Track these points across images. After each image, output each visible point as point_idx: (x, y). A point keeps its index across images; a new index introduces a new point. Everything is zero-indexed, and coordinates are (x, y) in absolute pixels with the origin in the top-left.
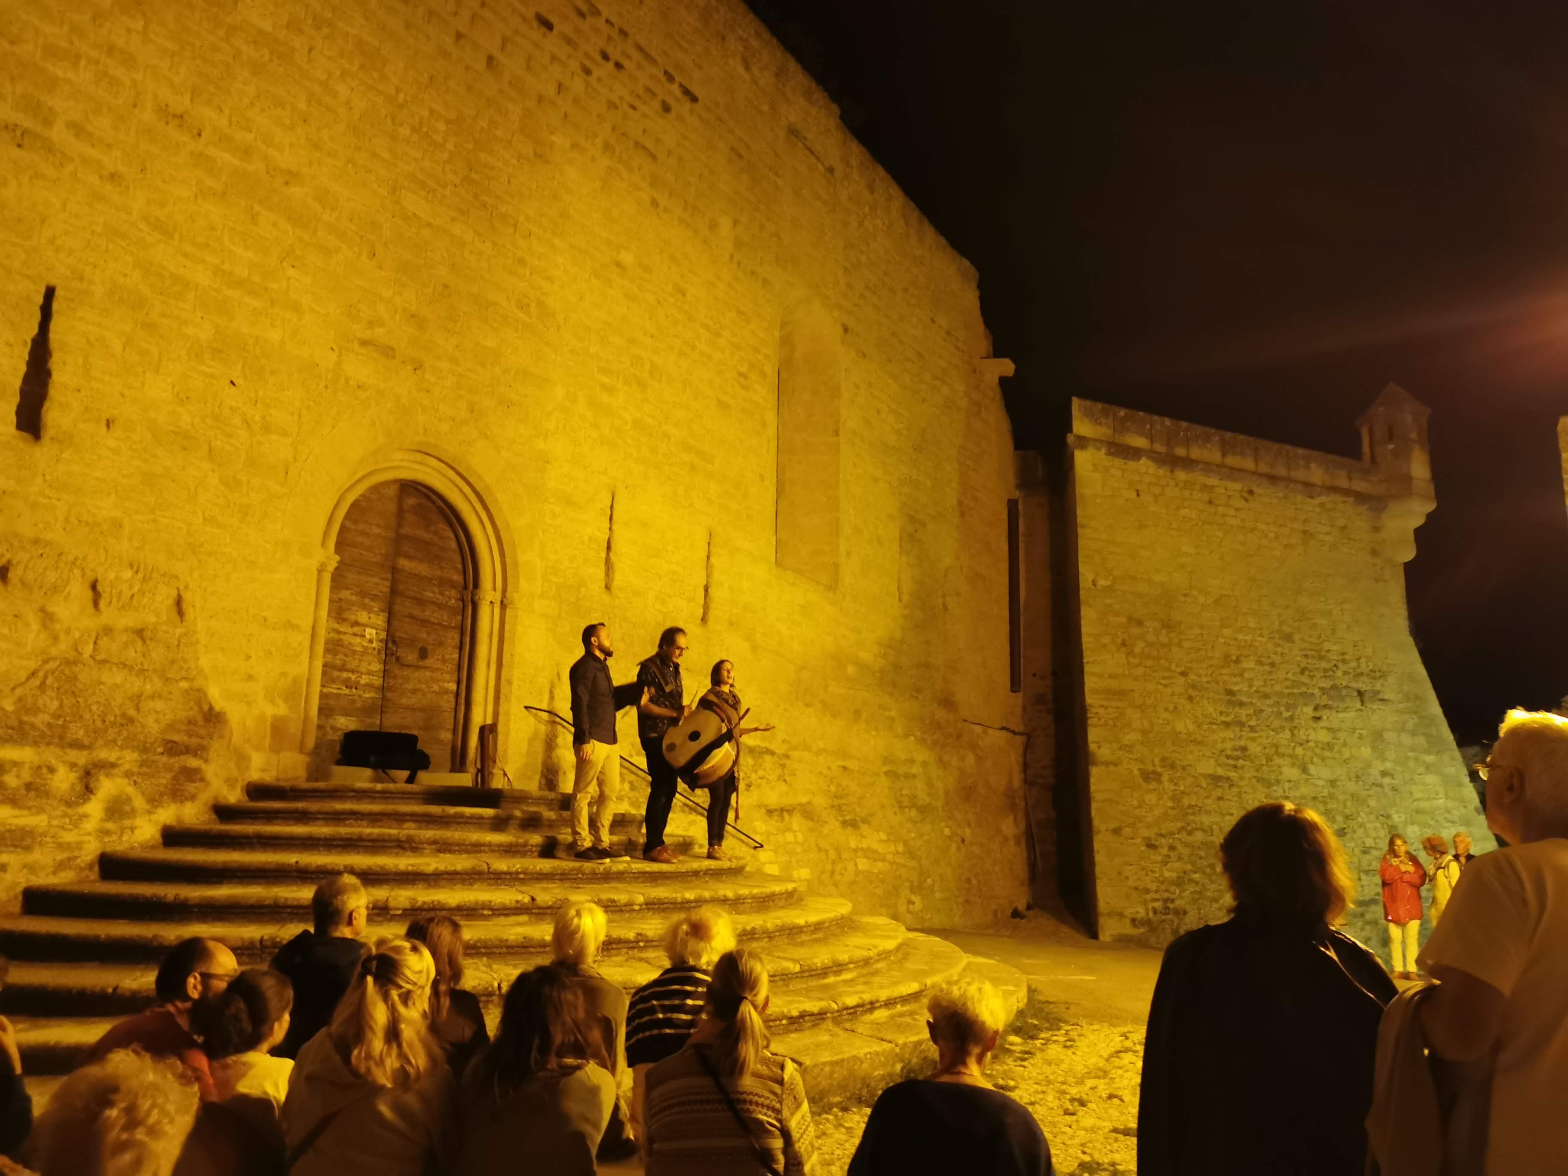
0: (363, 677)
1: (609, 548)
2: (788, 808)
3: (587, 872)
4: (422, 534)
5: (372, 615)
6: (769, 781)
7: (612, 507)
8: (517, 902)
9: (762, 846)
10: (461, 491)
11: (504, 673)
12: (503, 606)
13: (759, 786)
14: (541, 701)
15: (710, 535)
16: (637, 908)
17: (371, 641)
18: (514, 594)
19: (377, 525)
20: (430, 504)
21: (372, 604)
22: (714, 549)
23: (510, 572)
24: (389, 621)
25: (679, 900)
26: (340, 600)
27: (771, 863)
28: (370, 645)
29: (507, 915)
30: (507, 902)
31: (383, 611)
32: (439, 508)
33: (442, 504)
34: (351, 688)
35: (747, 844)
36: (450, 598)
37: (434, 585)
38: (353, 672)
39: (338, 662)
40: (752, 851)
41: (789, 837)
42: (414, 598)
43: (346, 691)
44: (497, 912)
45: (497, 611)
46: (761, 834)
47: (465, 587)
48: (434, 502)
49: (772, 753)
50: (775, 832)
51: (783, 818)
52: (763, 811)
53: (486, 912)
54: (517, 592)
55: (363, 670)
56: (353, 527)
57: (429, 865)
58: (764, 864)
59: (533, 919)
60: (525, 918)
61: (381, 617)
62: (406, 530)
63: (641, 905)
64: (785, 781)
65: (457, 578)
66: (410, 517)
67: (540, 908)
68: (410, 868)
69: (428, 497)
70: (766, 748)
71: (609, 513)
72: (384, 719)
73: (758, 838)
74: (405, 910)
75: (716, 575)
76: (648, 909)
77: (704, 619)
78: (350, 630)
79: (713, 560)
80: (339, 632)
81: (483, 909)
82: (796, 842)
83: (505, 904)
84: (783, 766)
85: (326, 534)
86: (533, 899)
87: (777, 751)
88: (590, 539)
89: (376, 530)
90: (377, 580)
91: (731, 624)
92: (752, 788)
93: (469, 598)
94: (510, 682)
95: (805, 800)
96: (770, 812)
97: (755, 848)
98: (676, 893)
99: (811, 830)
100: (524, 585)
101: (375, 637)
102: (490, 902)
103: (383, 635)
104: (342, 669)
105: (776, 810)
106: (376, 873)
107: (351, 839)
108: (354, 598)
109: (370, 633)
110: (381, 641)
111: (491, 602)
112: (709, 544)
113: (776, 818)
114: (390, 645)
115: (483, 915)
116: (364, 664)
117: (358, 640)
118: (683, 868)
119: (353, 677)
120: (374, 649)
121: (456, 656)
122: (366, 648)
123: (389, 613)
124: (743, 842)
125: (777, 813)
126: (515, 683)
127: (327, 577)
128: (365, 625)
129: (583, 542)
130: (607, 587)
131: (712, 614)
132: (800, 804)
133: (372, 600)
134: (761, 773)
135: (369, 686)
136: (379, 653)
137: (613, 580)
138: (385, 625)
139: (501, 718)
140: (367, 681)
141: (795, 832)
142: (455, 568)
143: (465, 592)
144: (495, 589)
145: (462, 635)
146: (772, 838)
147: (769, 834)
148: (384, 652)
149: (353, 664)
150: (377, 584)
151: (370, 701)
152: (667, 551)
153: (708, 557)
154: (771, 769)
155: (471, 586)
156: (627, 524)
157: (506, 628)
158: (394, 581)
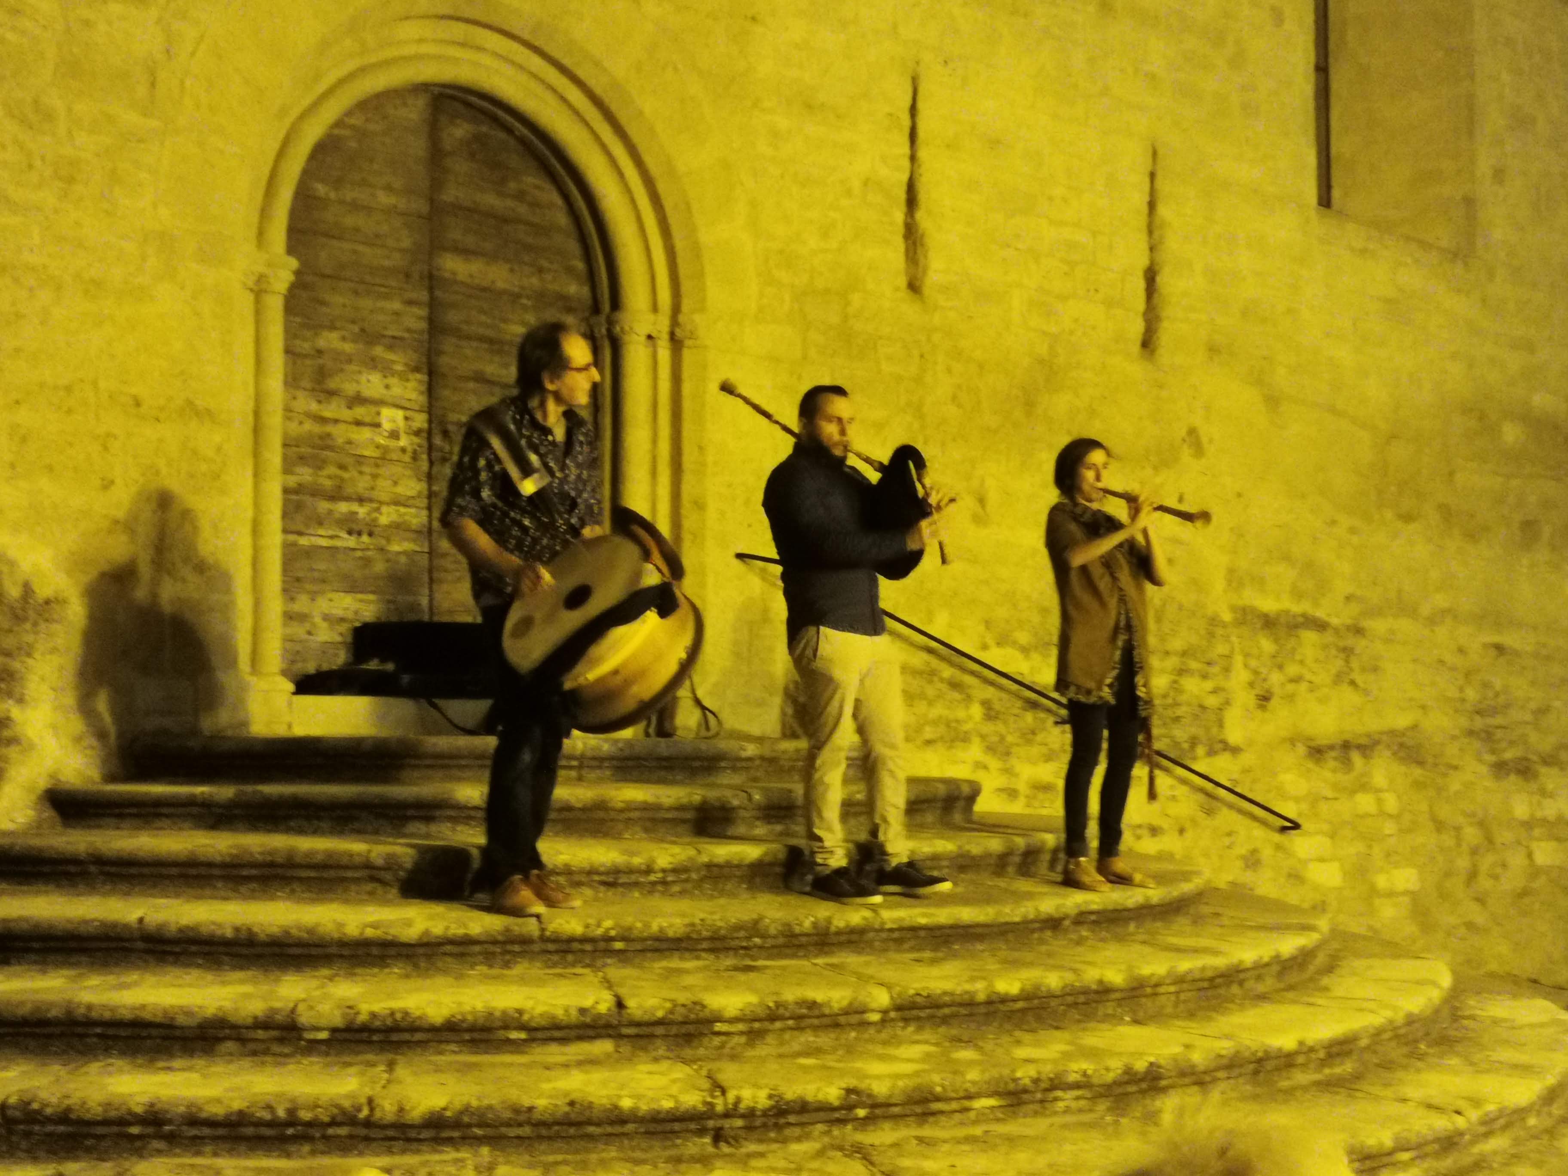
0: (384, 509)
1: (912, 201)
2: (1363, 741)
3: (773, 931)
4: (490, 200)
5: (393, 381)
6: (1313, 688)
7: (913, 110)
8: (583, 1011)
9: (1296, 826)
10: (563, 99)
12: (676, 343)
13: (1291, 698)
15: (1155, 154)
16: (875, 1017)
17: (394, 435)
18: (697, 318)
19: (389, 188)
20: (502, 135)
21: (391, 356)
22: (1164, 186)
23: (684, 270)
24: (431, 391)
25: (981, 997)
26: (320, 352)
27: (1322, 860)
28: (392, 443)
29: (563, 1041)
30: (560, 1013)
31: (416, 369)
32: (523, 141)
33: (525, 131)
34: (359, 534)
35: (1264, 823)
37: (525, 308)
38: (361, 500)
39: (328, 483)
40: (1277, 837)
41: (1365, 802)
42: (482, 339)
43: (351, 542)
44: (539, 1035)
45: (664, 354)
46: (1297, 800)
47: (596, 309)
48: (509, 131)
49: (1321, 626)
50: (1330, 794)
51: (1347, 763)
52: (1301, 750)
53: (514, 1035)
54: (702, 310)
55: (384, 497)
56: (333, 195)
57: (409, 923)
58: (1305, 862)
59: (626, 1048)
60: (603, 1047)
61: (412, 384)
62: (451, 194)
63: (885, 1012)
64: (1353, 683)
65: (576, 289)
66: (460, 166)
67: (638, 1024)
68: (370, 933)
69: (495, 119)
70: (1304, 615)
71: (906, 122)
72: (438, 596)
73: (1289, 810)
74: (334, 1030)
75: (1172, 246)
76: (906, 1020)
77: (1148, 343)
78: (346, 414)
79: (1163, 210)
80: (323, 420)
81: (506, 1027)
83: (554, 1017)
84: (1348, 652)
85: (265, 213)
86: (620, 1004)
87: (1335, 621)
88: (866, 183)
89: (385, 199)
90: (396, 305)
91: (1213, 350)
92: (1274, 702)
93: (604, 331)
94: (700, 506)
95: (1402, 721)
96: (1317, 752)
97: (1284, 829)
98: (973, 979)
99: (1422, 786)
100: (716, 293)
101: (401, 424)
102: (520, 1012)
103: (420, 421)
104: (336, 496)
105: (1332, 747)
106: (300, 944)
107: (272, 865)
108: (348, 347)
109: (391, 418)
110: (417, 433)
111: (650, 337)
112: (1152, 176)
113: (1332, 764)
114: (438, 441)
115: (509, 1041)
116: (381, 483)
117: (366, 434)
118: (1013, 912)
119: (362, 511)
120: (403, 450)
122: (386, 450)
123: (431, 373)
124: (1254, 818)
125: (1333, 754)
126: (712, 505)
127: (275, 305)
128: (380, 403)
129: (849, 193)
130: (914, 287)
131: (1168, 331)
132: (1392, 733)
133: (390, 348)
134: (1293, 670)
135: (397, 526)
136: (415, 457)
137: (925, 272)
138: (423, 399)
140: (394, 517)
141: (1378, 791)
142: (570, 270)
143: (593, 320)
144: (655, 308)
146: (1323, 807)
147: (1315, 800)
148: (425, 457)
149: (362, 485)
150: (396, 313)
151: (403, 559)
152: (1051, 199)
153: (1152, 205)
154: (1317, 661)
155: (606, 307)
156: (951, 146)
157: (687, 388)
158: (434, 305)
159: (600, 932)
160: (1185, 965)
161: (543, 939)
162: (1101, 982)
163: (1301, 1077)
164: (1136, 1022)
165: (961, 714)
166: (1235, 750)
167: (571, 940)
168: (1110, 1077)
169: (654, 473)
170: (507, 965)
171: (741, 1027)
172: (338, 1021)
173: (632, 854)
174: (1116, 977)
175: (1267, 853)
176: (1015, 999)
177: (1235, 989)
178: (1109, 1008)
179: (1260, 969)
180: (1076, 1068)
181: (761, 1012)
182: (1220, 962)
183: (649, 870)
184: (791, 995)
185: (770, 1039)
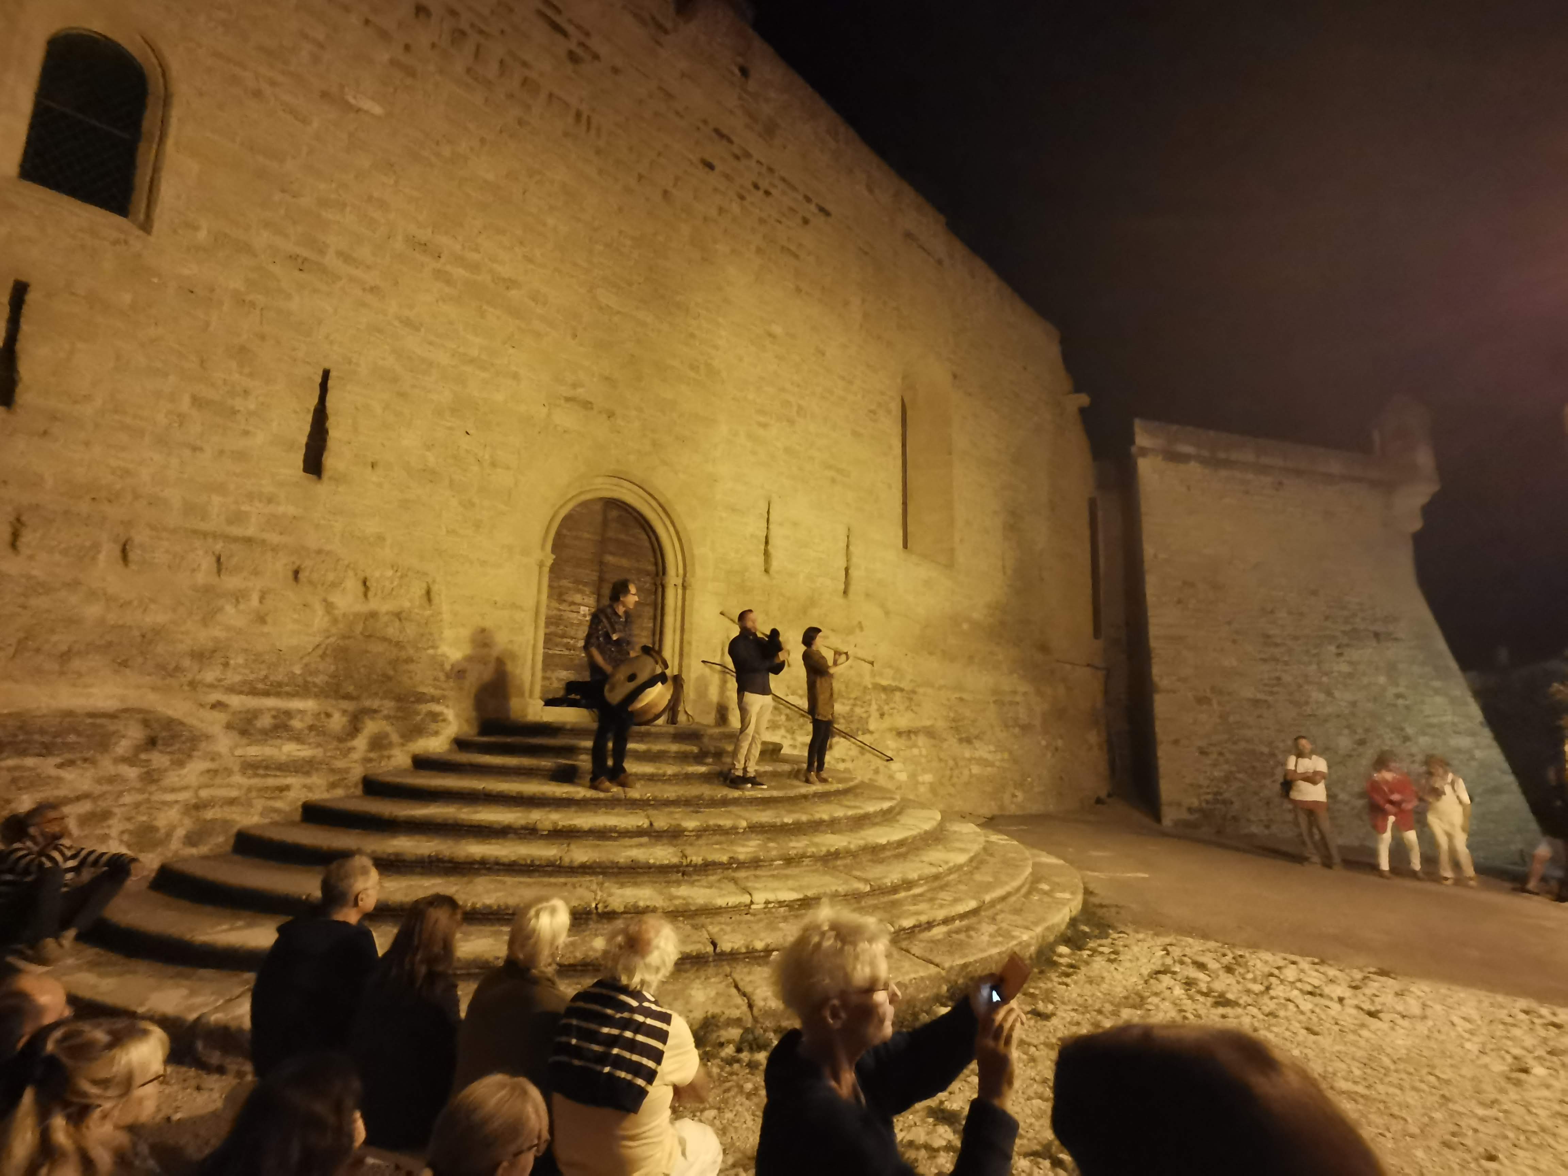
1: (767, 543)
2: (915, 730)
3: (707, 798)
4: (623, 537)
5: (585, 597)
6: (899, 711)
7: (768, 512)
8: (638, 827)
9: (892, 759)
10: (649, 504)
11: (685, 637)
12: (684, 588)
13: (891, 715)
14: (714, 657)
15: (849, 529)
16: (741, 831)
17: (584, 616)
18: (692, 579)
19: (588, 532)
20: (626, 515)
21: (585, 589)
22: (852, 540)
23: (688, 563)
25: (779, 824)
26: (560, 587)
27: (901, 771)
29: (631, 837)
30: (630, 827)
31: (594, 593)
32: (635, 518)
33: (637, 516)
34: (570, 650)
35: (881, 758)
36: (645, 582)
38: (572, 638)
39: (560, 632)
40: (885, 763)
41: (915, 751)
43: (567, 652)
44: (622, 835)
45: (680, 591)
46: (892, 750)
47: (657, 574)
48: (631, 514)
49: (902, 690)
50: (903, 748)
51: (910, 739)
52: (894, 733)
53: (613, 835)
54: (694, 577)
56: (568, 534)
57: (578, 793)
58: (895, 772)
59: (653, 841)
60: (645, 839)
61: (591, 598)
62: (610, 534)
63: (745, 829)
65: (651, 568)
66: (613, 525)
67: (657, 832)
68: (564, 796)
69: (626, 510)
70: (896, 686)
71: (766, 516)
73: (889, 754)
74: (549, 831)
75: (854, 560)
76: (752, 832)
77: (845, 592)
78: (568, 609)
79: (852, 548)
80: (560, 610)
81: (611, 832)
82: (921, 755)
83: (628, 829)
84: (911, 699)
85: (545, 540)
86: (651, 824)
87: (906, 688)
88: (752, 536)
89: (586, 535)
90: (588, 572)
91: (868, 595)
92: (886, 716)
93: (660, 582)
94: (690, 643)
95: (928, 723)
96: (900, 734)
97: (887, 760)
98: (776, 817)
99: (934, 746)
100: (699, 572)
102: (616, 826)
104: (563, 636)
105: (904, 732)
106: (539, 799)
107: (532, 769)
108: (571, 585)
109: (583, 610)
111: (675, 585)
112: (848, 537)
113: (904, 738)
115: (611, 837)
117: (575, 615)
118: (792, 793)
119: (572, 642)
121: (651, 625)
123: (597, 595)
124: (878, 756)
125: (905, 734)
126: (694, 644)
127: (546, 570)
128: (580, 604)
129: (745, 539)
130: (767, 571)
131: (852, 589)
132: (924, 727)
133: (585, 586)
134: (892, 705)
137: (770, 566)
139: (684, 669)
141: (920, 747)
142: (649, 562)
143: (656, 578)
144: (677, 576)
145: (656, 609)
146: (901, 753)
147: (898, 750)
149: (572, 633)
150: (588, 574)
152: (814, 543)
153: (848, 546)
154: (900, 702)
155: (661, 573)
156: (781, 524)
157: (687, 603)
158: (601, 572)
159: (645, 798)
160: (850, 813)
161: (626, 799)
162: (820, 819)
163: (888, 853)
164: (832, 833)
165: (778, 718)
166: (871, 733)
167: (636, 800)
168: (822, 854)
169: (674, 631)
170: (613, 809)
171: (694, 833)
172: (551, 828)
173: (660, 769)
174: (825, 817)
175: (882, 769)
176: (791, 824)
177: (867, 821)
178: (823, 828)
179: (876, 814)
180: (811, 850)
181: (701, 828)
182: (861, 812)
183: (664, 776)
184: (712, 822)
185: (704, 838)
